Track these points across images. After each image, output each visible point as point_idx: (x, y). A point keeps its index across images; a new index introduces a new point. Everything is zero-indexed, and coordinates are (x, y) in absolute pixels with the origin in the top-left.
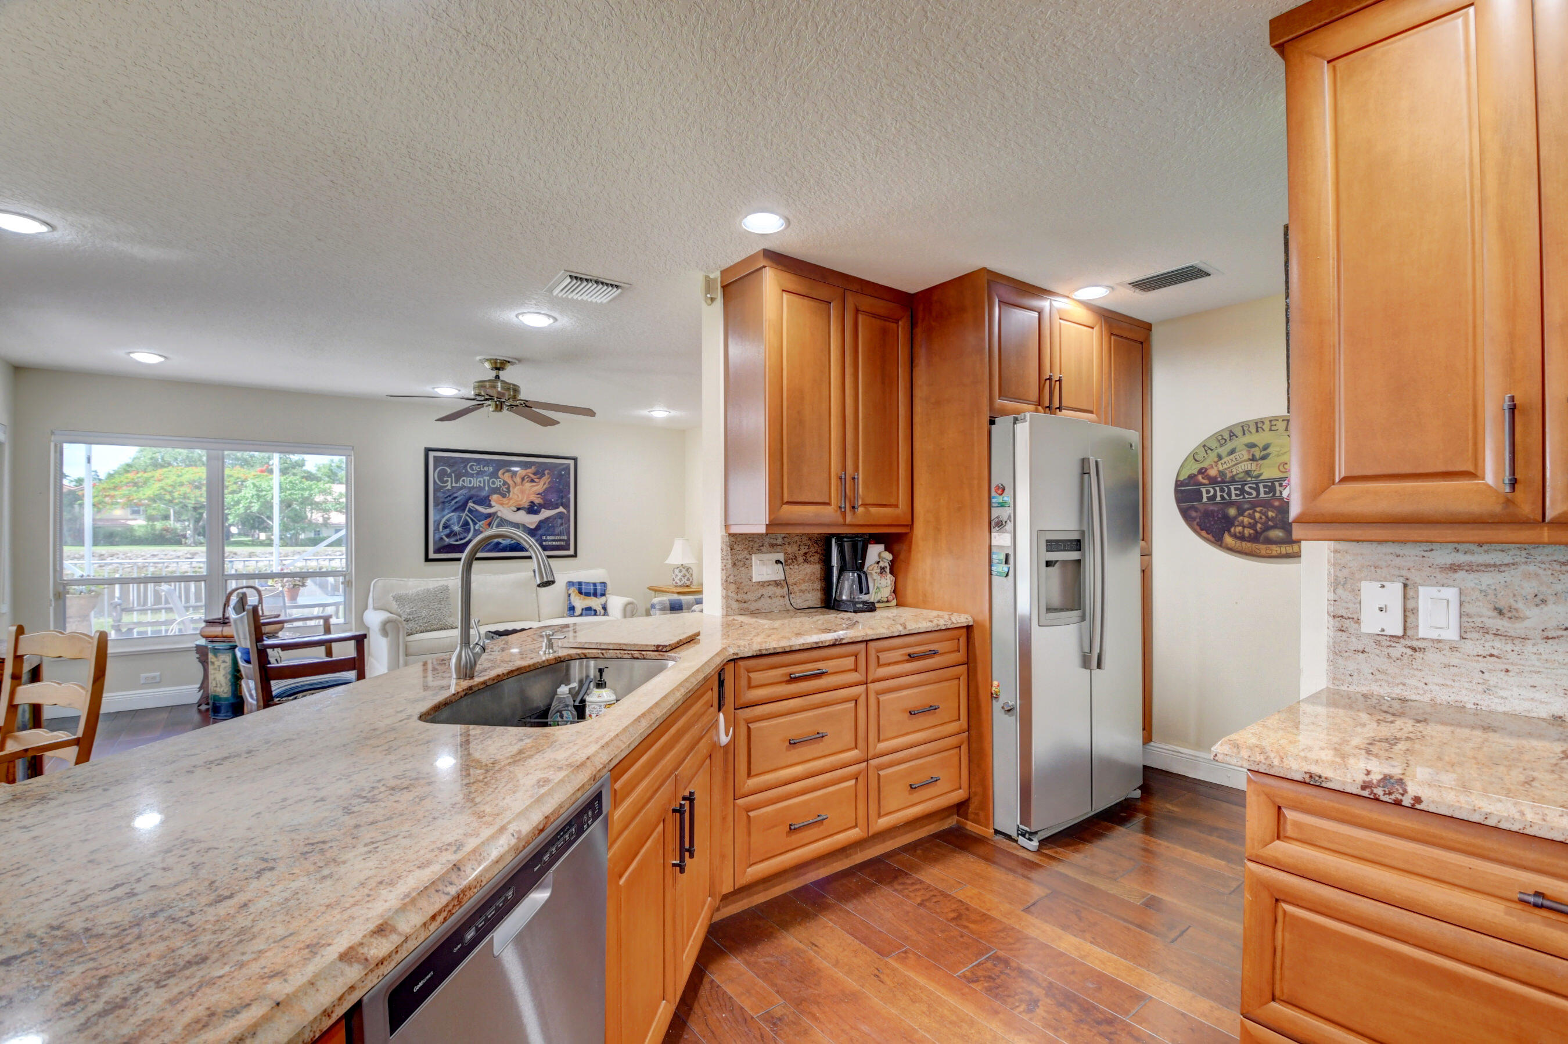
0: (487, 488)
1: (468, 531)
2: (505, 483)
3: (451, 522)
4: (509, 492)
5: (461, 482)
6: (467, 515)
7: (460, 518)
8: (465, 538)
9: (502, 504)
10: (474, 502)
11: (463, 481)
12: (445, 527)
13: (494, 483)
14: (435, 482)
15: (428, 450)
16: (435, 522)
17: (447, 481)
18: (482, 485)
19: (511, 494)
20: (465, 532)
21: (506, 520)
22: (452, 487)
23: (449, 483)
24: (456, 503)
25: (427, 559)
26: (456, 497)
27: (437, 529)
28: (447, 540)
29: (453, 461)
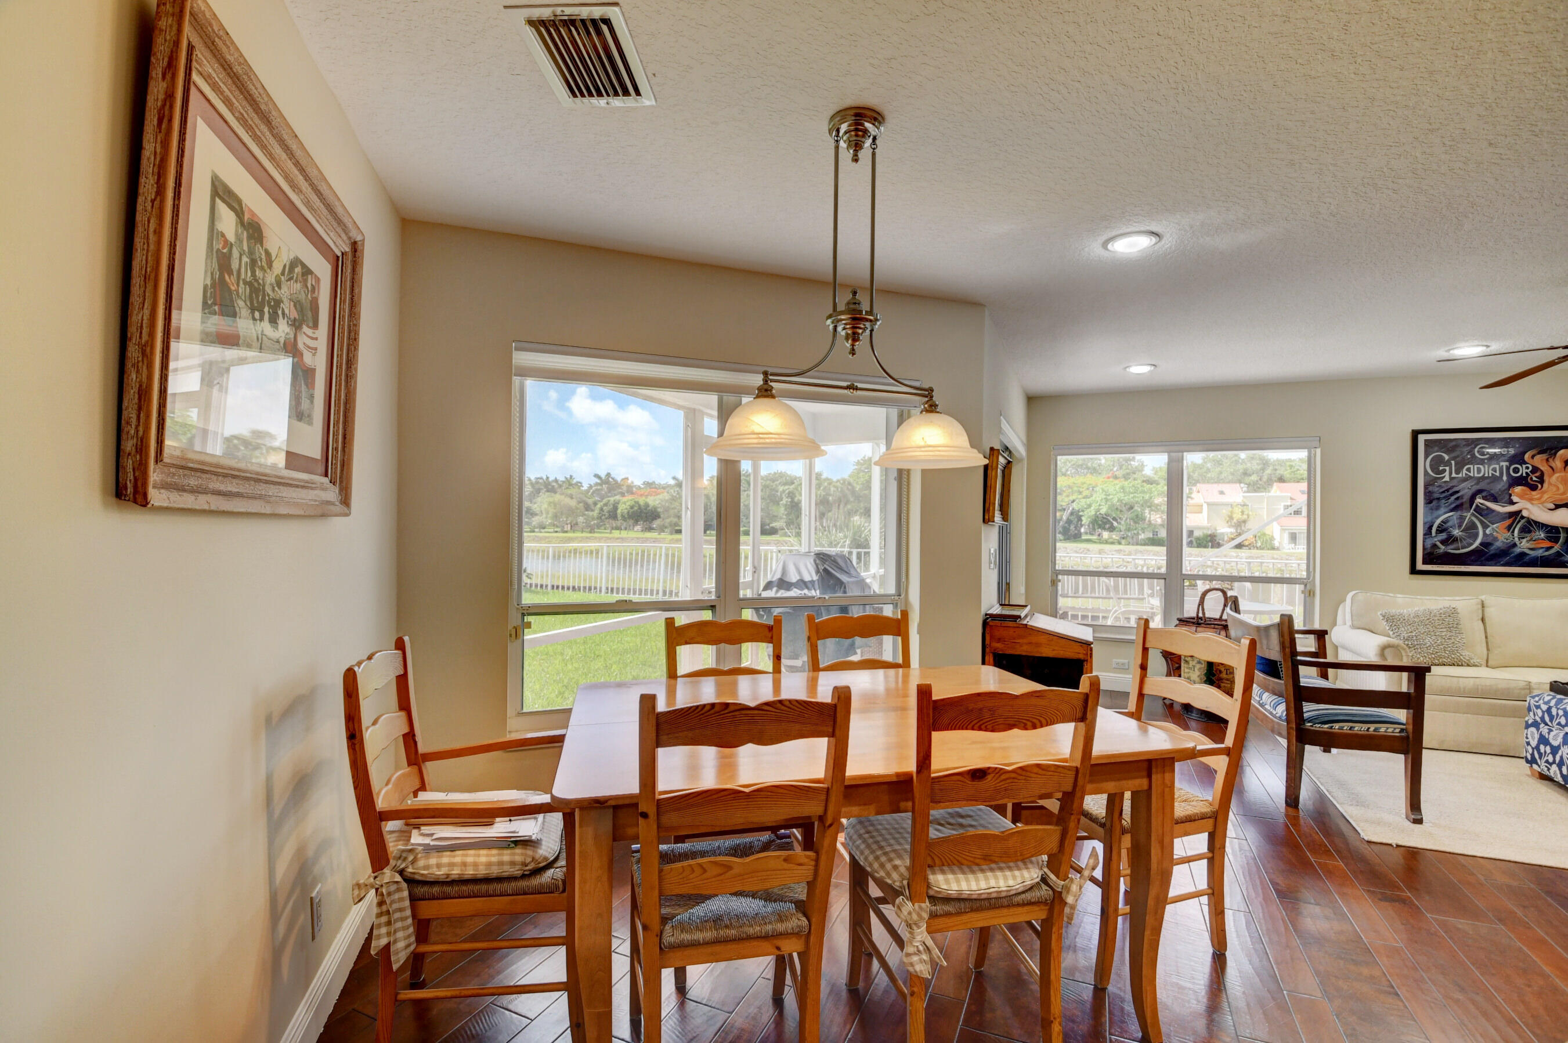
0: (1505, 478)
1: (1476, 536)
2: (1535, 470)
3: (1449, 524)
4: (1542, 482)
5: (1464, 471)
6: (1473, 514)
7: (1462, 519)
8: (1471, 544)
9: (1530, 500)
10: (1484, 498)
11: (1469, 470)
12: (1440, 530)
13: (1516, 470)
14: (1426, 473)
15: (1415, 434)
16: (1425, 523)
17: (1444, 471)
18: (1498, 474)
19: (1546, 485)
20: (1469, 537)
21: (1536, 522)
22: (1452, 479)
23: (1447, 473)
24: (1457, 499)
25: (1414, 571)
26: (1457, 492)
27: (1428, 532)
28: (1443, 547)
29: (1454, 443)
